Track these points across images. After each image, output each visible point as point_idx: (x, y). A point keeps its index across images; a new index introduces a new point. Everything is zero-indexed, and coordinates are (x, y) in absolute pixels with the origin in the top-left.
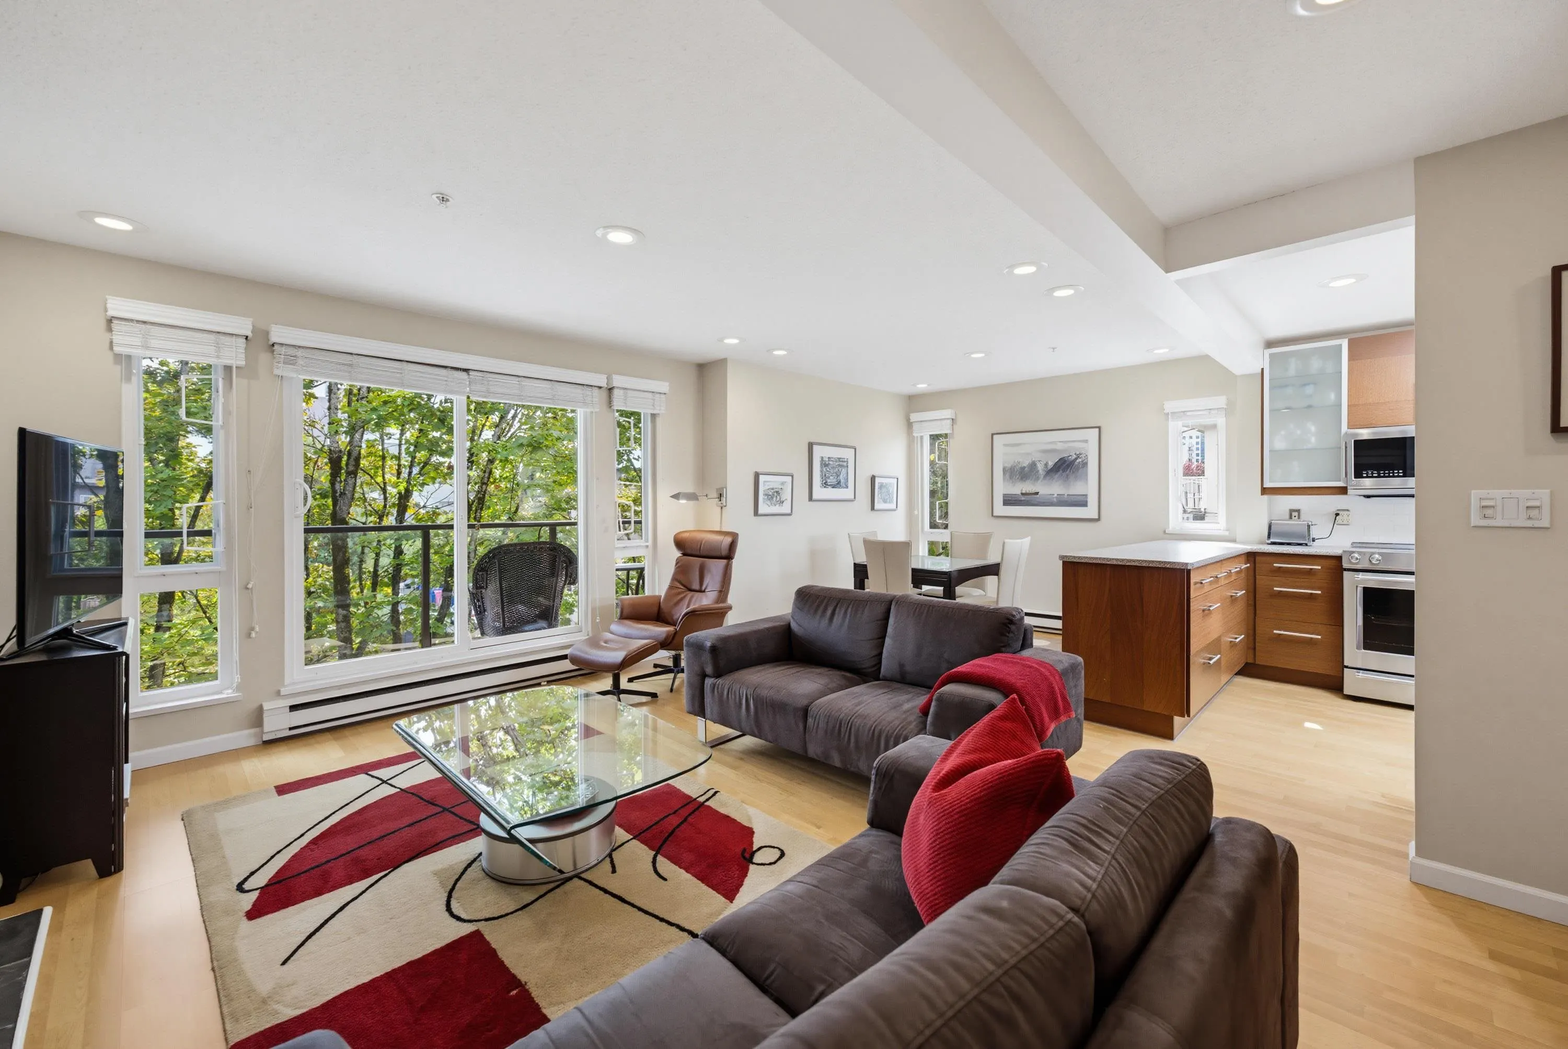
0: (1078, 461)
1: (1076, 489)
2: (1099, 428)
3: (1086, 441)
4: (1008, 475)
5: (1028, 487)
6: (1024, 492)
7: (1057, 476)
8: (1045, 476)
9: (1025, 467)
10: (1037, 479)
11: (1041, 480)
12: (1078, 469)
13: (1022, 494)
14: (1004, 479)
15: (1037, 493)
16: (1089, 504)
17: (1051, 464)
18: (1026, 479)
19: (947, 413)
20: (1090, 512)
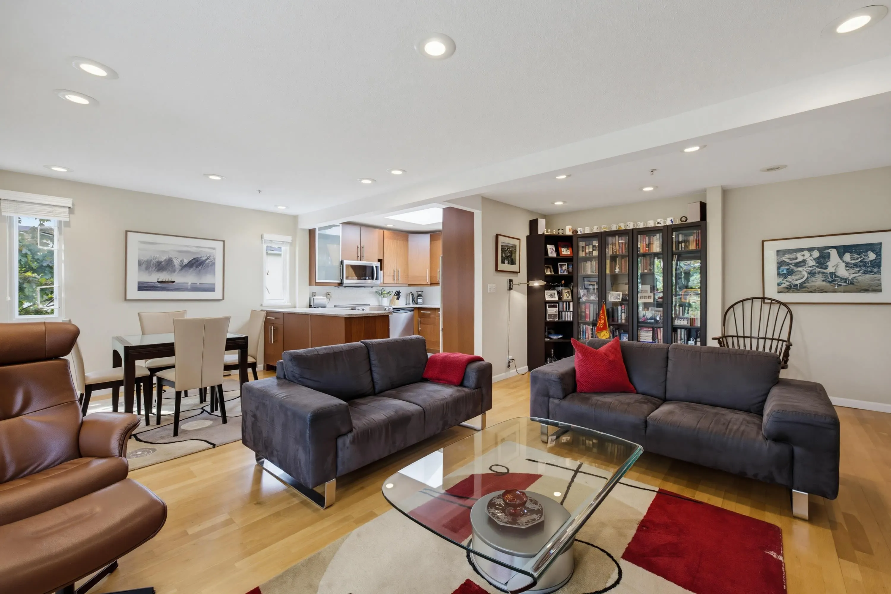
0: (208, 261)
1: (207, 280)
2: (224, 242)
3: (214, 249)
4: (144, 266)
5: (164, 276)
6: (160, 280)
7: (192, 269)
8: (181, 269)
9: (161, 262)
10: (174, 271)
11: (176, 273)
12: (208, 266)
13: (158, 282)
14: (140, 269)
15: (173, 282)
16: (216, 289)
17: (186, 261)
18: (163, 271)
19: (69, 202)
20: (217, 294)
